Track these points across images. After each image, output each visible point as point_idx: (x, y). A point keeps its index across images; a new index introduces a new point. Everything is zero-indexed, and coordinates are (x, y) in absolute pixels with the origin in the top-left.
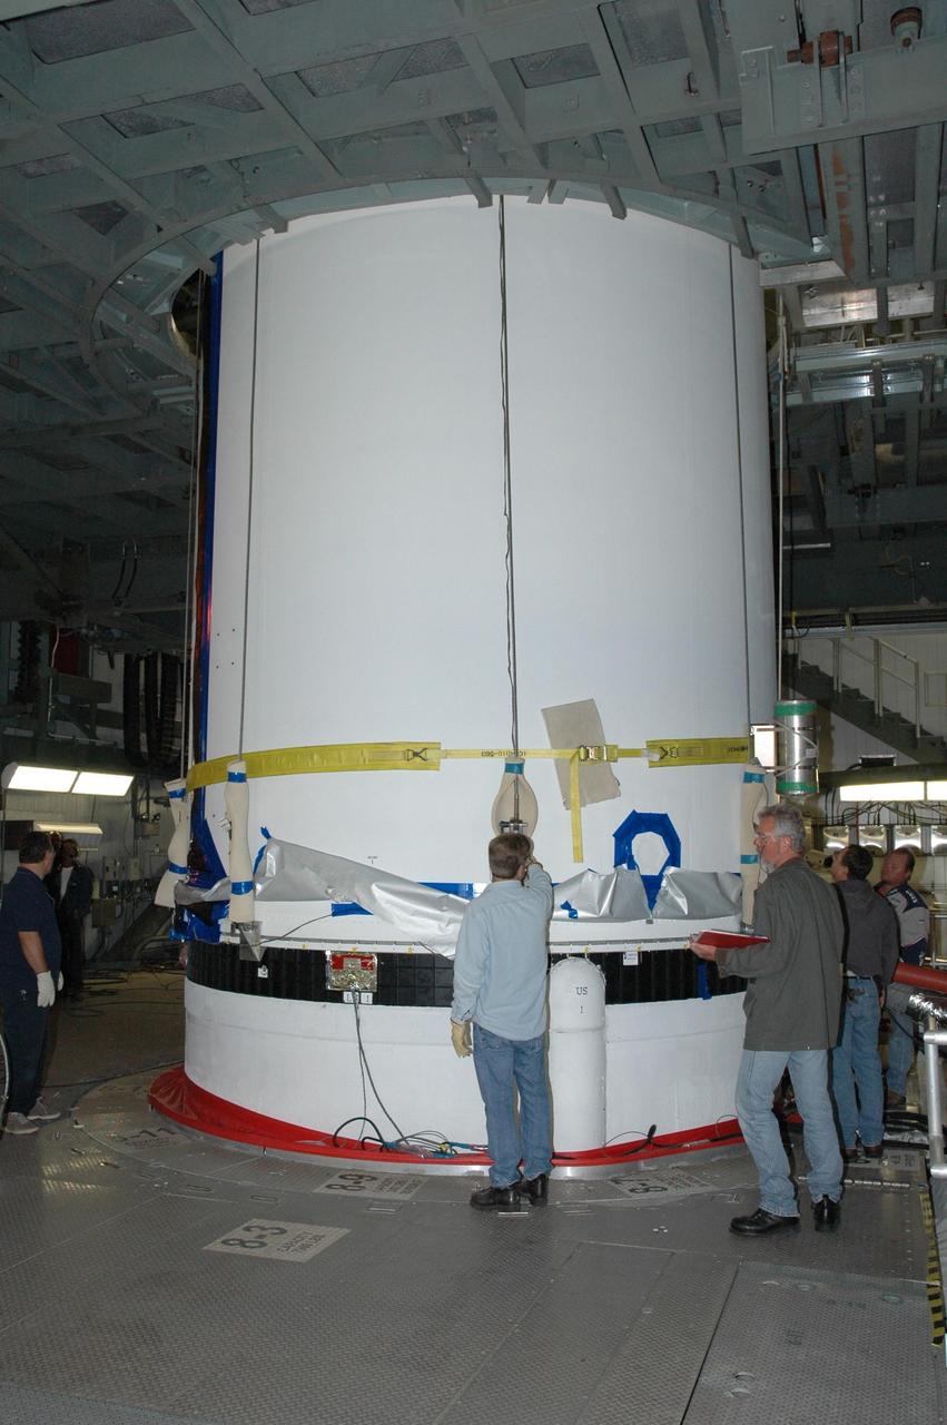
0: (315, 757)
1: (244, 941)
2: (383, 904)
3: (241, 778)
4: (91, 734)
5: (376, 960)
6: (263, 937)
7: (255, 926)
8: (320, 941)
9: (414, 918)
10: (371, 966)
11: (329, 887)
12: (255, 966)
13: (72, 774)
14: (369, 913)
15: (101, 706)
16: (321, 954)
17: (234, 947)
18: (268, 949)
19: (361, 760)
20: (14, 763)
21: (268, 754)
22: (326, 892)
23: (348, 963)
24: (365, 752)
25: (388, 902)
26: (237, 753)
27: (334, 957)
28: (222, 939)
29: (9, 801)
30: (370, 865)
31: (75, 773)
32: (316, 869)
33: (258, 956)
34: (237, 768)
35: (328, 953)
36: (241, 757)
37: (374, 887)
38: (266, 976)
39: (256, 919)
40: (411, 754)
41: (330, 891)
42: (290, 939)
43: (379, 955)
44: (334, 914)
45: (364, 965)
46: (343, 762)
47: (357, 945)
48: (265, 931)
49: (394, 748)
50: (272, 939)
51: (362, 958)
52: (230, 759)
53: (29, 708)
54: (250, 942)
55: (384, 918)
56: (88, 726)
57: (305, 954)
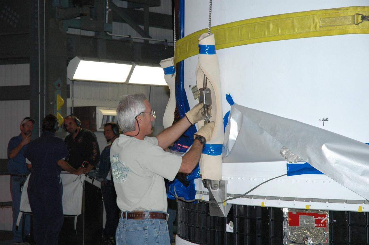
0: (271, 26)
1: (212, 198)
2: (334, 165)
3: (212, 50)
4: (145, 33)
5: (328, 218)
6: (229, 195)
7: (222, 185)
8: (277, 198)
9: (363, 178)
10: (324, 223)
11: (284, 148)
12: (223, 222)
13: (128, 67)
14: (320, 173)
15: (153, 9)
16: (278, 211)
17: (207, 204)
18: (234, 207)
19: (312, 26)
20: (76, 58)
21: (231, 26)
22: (281, 153)
23: (303, 220)
24: (317, 20)
25: (337, 162)
26: (207, 26)
27: (290, 214)
28: (197, 197)
29: (76, 90)
30: (321, 127)
31: (130, 66)
32: (273, 132)
33: (225, 213)
34: (208, 41)
35: (285, 211)
36: (210, 30)
37: (324, 148)
38: (232, 231)
39: (223, 178)
40: (360, 18)
41: (284, 153)
42: (251, 197)
43: (330, 212)
44: (289, 174)
45: (318, 222)
46: (296, 30)
47: (310, 203)
48: (230, 189)
49: (343, 14)
50: (236, 196)
51: (316, 215)
52: (200, 33)
53: (86, 10)
54: (218, 199)
55: (333, 177)
56: (142, 27)
57: (265, 210)
